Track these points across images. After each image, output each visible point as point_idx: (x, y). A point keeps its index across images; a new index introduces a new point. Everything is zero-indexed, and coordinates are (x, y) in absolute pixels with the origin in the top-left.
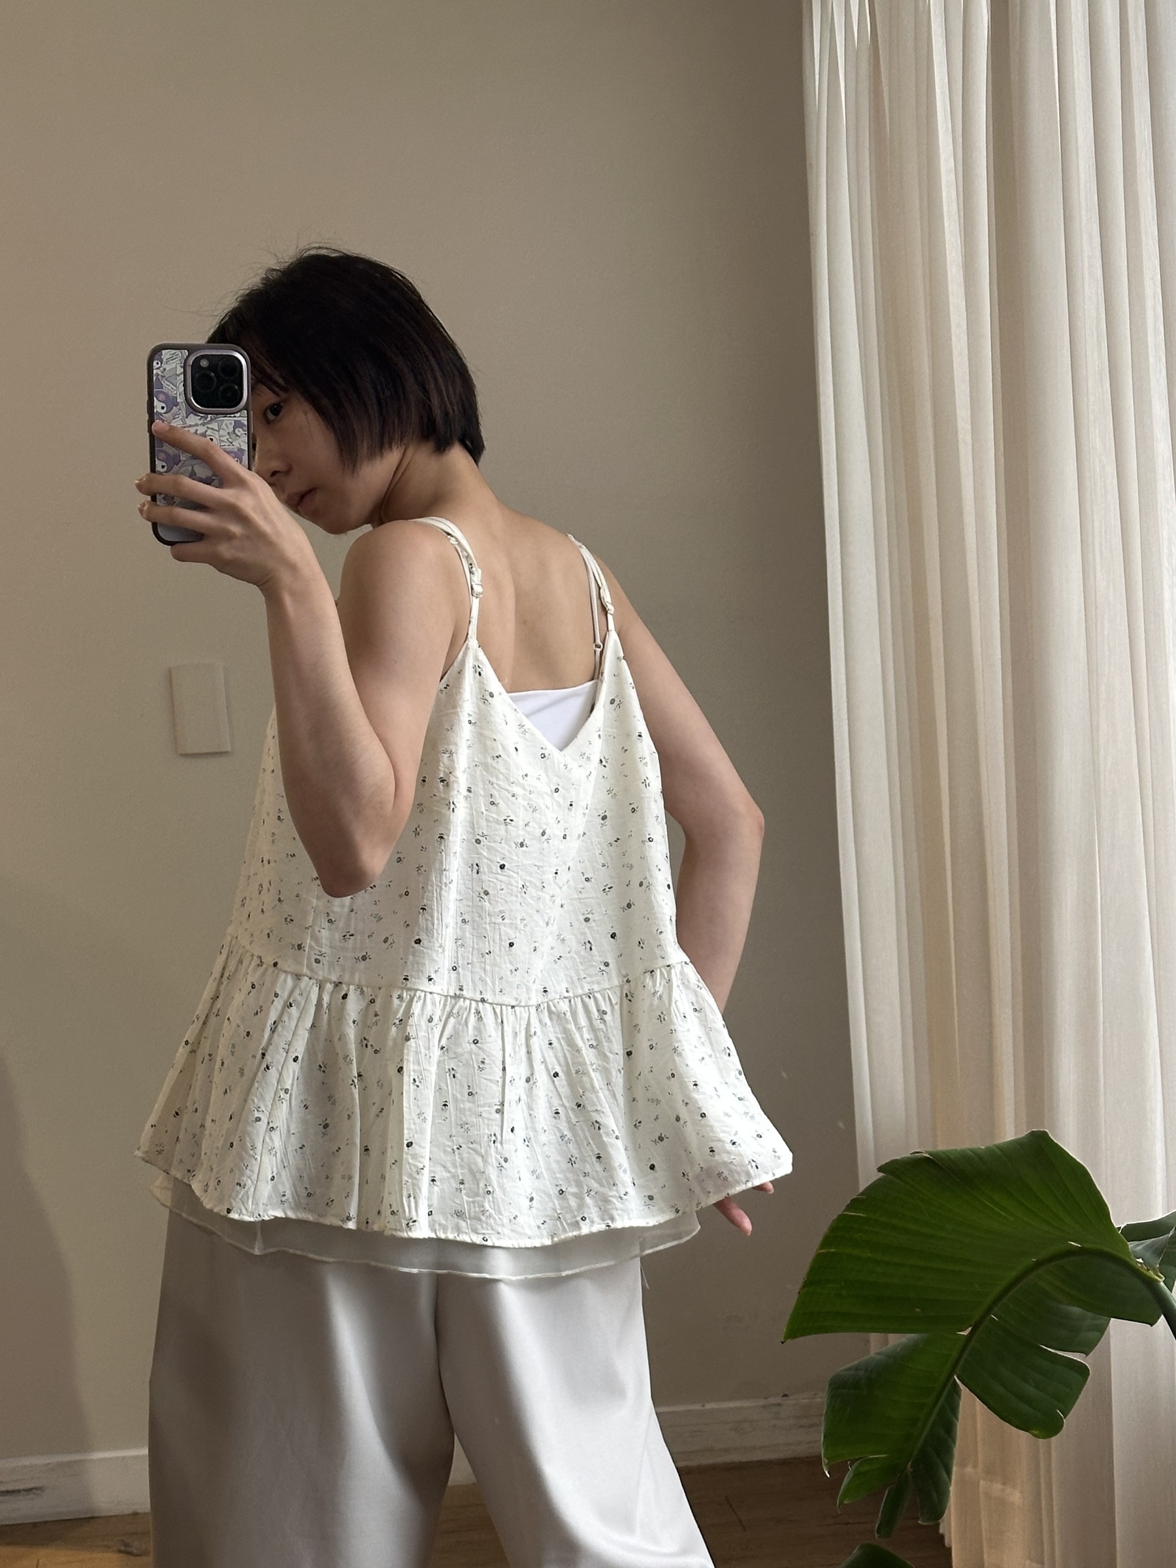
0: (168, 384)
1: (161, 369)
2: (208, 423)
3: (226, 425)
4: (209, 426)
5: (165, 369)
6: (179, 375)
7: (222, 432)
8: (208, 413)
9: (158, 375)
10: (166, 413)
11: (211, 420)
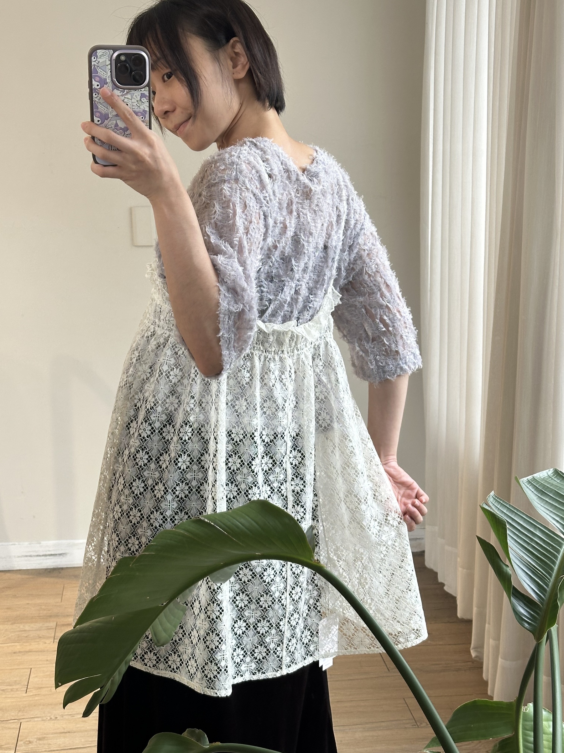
0: (102, 71)
3: (136, 96)
4: (126, 96)
5: (99, 62)
6: (108, 66)
7: (133, 100)
8: (125, 89)
9: (95, 65)
10: (100, 88)
11: (127, 93)
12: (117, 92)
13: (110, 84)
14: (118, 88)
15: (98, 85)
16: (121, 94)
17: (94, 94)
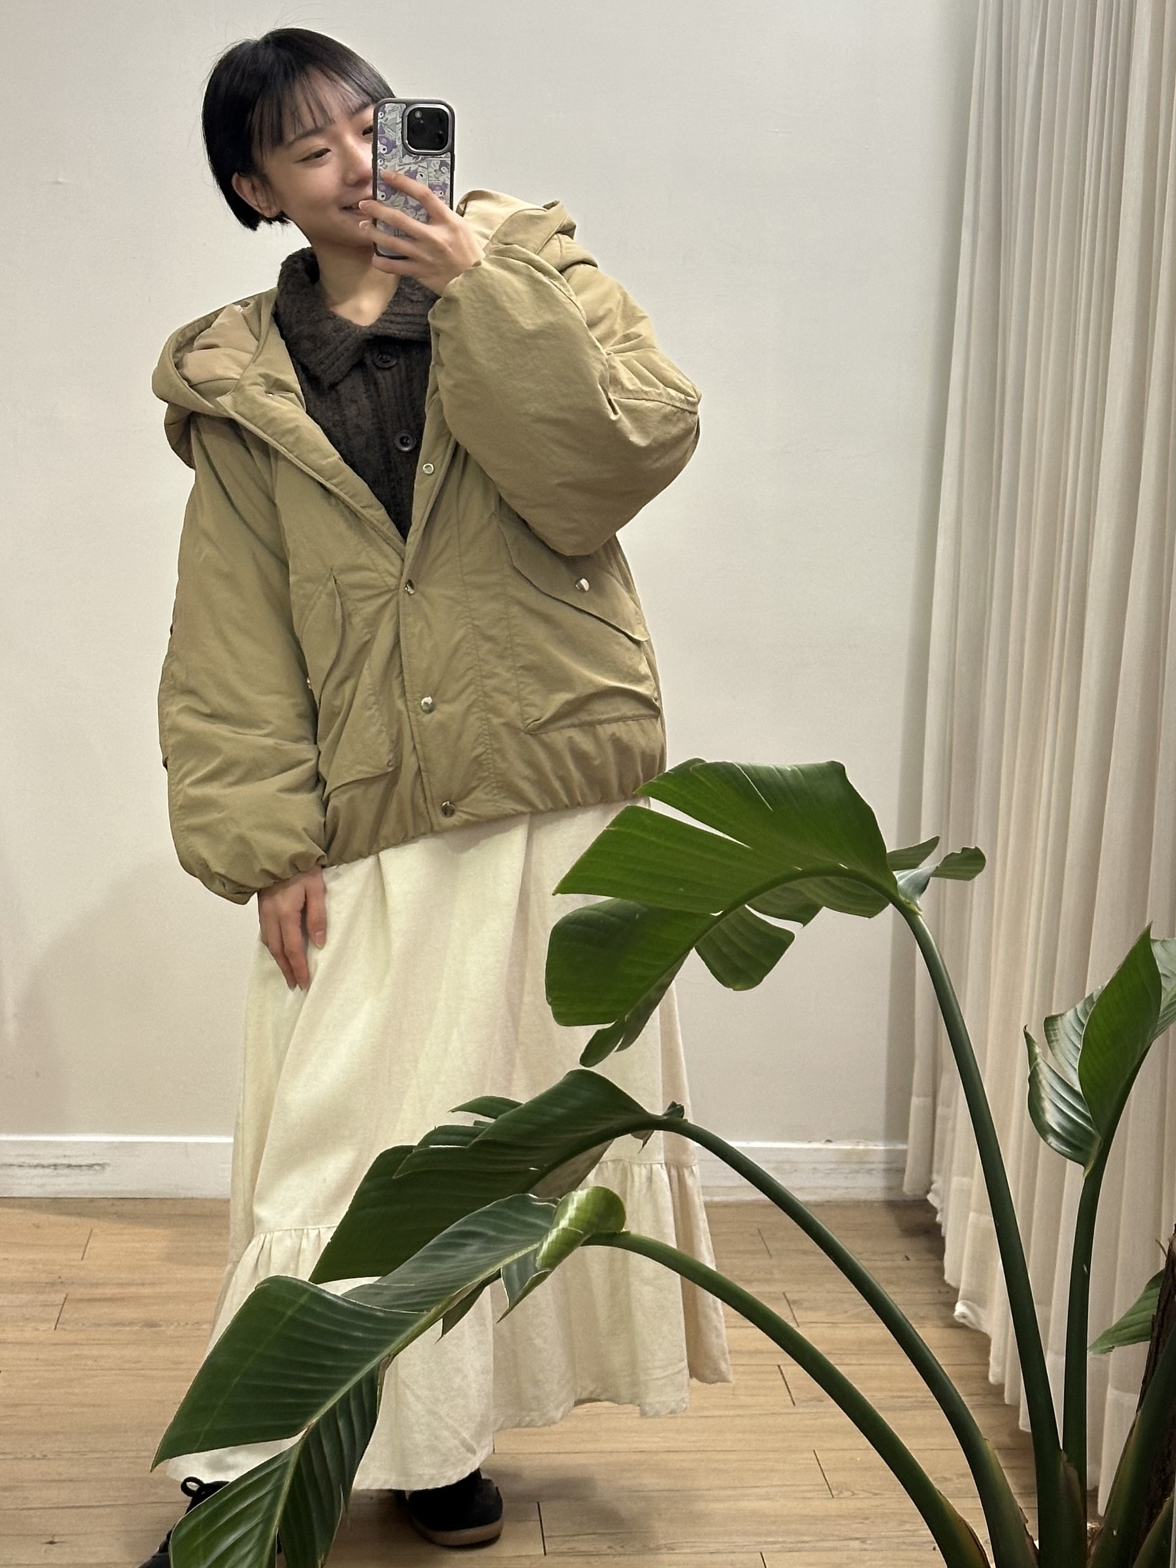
0: (391, 131)
1: (385, 118)
2: (420, 162)
3: (434, 165)
4: (421, 165)
5: (387, 118)
6: (398, 124)
7: (430, 170)
9: (381, 123)
10: (387, 153)
11: (422, 160)
13: (401, 148)
14: (410, 152)
15: (384, 151)
16: (413, 161)
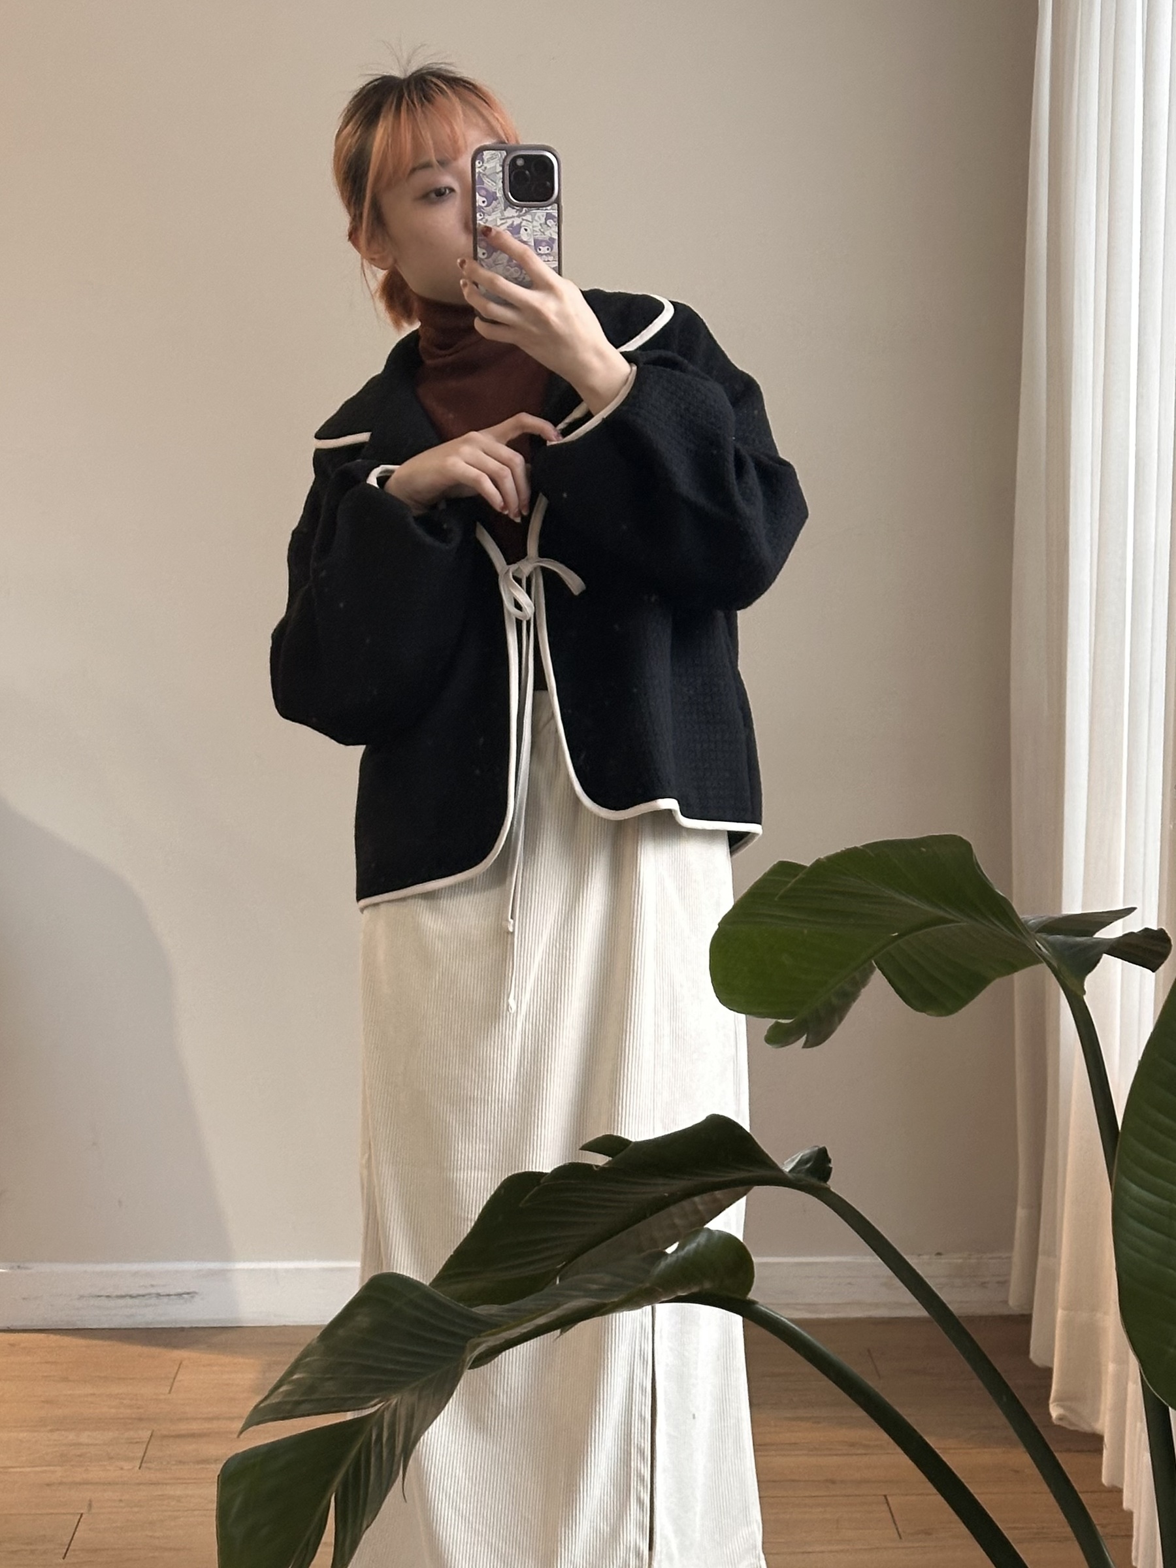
0: (490, 181)
1: (483, 167)
2: (524, 215)
3: (539, 218)
5: (486, 168)
7: (535, 223)
8: (523, 207)
9: (480, 173)
10: (486, 206)
11: (526, 212)
12: (511, 212)
13: (502, 200)
14: (512, 205)
15: (484, 202)
16: (516, 214)
17: (478, 215)
